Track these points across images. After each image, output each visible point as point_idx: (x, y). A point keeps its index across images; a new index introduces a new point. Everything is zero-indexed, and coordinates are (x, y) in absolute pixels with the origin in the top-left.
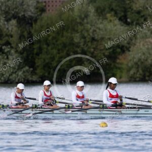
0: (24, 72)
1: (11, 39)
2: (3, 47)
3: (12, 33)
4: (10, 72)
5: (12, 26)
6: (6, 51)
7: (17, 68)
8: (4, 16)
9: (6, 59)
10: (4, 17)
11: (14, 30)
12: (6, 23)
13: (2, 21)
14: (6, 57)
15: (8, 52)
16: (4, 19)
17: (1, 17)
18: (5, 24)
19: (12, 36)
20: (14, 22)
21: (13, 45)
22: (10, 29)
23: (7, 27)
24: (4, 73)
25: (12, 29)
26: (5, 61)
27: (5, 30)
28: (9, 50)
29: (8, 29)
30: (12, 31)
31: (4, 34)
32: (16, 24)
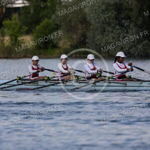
0: (144, 45)
1: (131, 13)
3: (132, 7)
4: (129, 46)
6: (125, 25)
7: (136, 42)
9: (126, 33)
11: (133, 4)
14: (125, 31)
15: (127, 26)
19: (132, 10)
21: (133, 19)
22: (130, 3)
23: (127, 1)
24: (124, 47)
25: (132, 3)
26: (125, 35)
27: (125, 4)
28: (128, 24)
29: (128, 3)
30: (132, 5)
31: (124, 8)
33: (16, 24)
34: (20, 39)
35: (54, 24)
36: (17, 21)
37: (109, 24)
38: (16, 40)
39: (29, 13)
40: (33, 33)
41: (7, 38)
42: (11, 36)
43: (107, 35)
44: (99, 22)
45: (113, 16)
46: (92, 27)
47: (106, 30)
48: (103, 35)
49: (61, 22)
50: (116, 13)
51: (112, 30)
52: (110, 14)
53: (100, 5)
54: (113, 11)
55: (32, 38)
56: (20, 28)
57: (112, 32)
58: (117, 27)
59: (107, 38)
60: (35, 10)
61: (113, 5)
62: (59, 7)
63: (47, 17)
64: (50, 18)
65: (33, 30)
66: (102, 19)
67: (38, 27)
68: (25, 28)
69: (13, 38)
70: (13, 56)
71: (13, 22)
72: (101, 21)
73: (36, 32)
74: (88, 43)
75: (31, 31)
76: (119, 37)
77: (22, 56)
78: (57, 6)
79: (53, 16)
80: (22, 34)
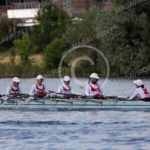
1: (141, 32)
2: (133, 40)
3: (143, 26)
4: (140, 65)
5: (142, 19)
6: (136, 44)
7: (147, 60)
8: (135, 9)
9: (136, 52)
10: (135, 11)
11: (144, 24)
12: (136, 16)
13: (132, 14)
14: (136, 50)
15: (137, 45)
16: (134, 12)
17: (132, 11)
18: (135, 18)
20: (144, 15)
21: (143, 38)
22: (140, 22)
23: (137, 20)
24: (134, 66)
25: (142, 22)
26: (136, 54)
27: (135, 23)
28: (138, 43)
29: (138, 22)
30: (142, 24)
31: (135, 27)
32: (146, 18)
33: (27, 43)
34: (30, 58)
35: (64, 43)
36: (27, 40)
37: (119, 43)
38: (26, 59)
39: (40, 32)
40: (43, 52)
41: (18, 57)
42: (21, 55)
43: (117, 55)
44: (110, 41)
45: (123, 35)
46: (102, 46)
47: (117, 50)
48: (114, 54)
49: (72, 41)
50: (127, 32)
51: (122, 49)
52: (120, 33)
53: (111, 24)
54: (123, 30)
55: (43, 57)
56: (31, 47)
57: (122, 51)
58: (128, 46)
59: (118, 57)
60: (46, 29)
61: (124, 25)
62: (69, 26)
63: (57, 36)
64: (60, 37)
65: (44, 49)
66: (113, 38)
67: (48, 46)
68: (36, 47)
69: (24, 57)
70: (23, 75)
71: (24, 41)
72: (111, 40)
73: (47, 51)
74: (98, 62)
75: (42, 50)
76: (130, 56)
77: (33, 75)
78: (68, 25)
79: (64, 36)
80: (32, 53)
